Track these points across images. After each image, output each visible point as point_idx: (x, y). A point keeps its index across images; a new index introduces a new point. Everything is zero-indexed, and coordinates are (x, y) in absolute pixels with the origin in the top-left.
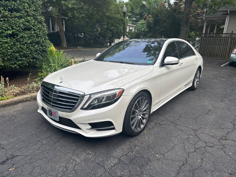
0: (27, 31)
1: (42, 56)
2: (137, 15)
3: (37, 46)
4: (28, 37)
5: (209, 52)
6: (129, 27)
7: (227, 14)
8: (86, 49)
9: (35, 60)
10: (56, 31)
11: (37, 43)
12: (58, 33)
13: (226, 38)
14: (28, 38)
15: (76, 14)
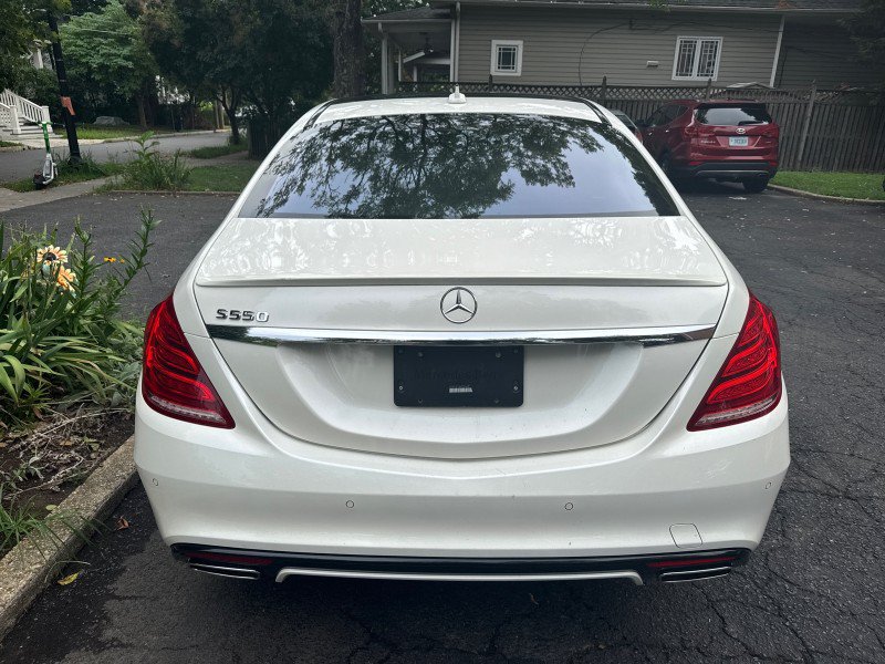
7: (451, 16)
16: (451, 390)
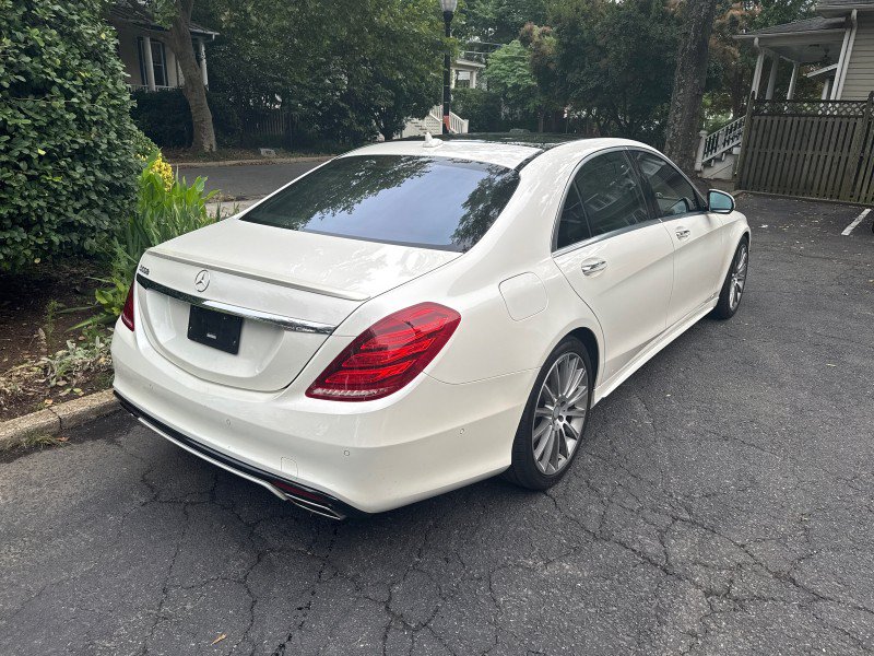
0: (31, 97)
1: (111, 215)
2: (487, 24)
3: (80, 170)
4: (36, 128)
5: (778, 175)
6: (457, 72)
7: (847, 25)
8: (293, 160)
9: (75, 237)
10: (173, 85)
11: (84, 155)
12: (179, 92)
13: (845, 121)
14: (33, 134)
15: (254, 18)
16: (209, 335)
